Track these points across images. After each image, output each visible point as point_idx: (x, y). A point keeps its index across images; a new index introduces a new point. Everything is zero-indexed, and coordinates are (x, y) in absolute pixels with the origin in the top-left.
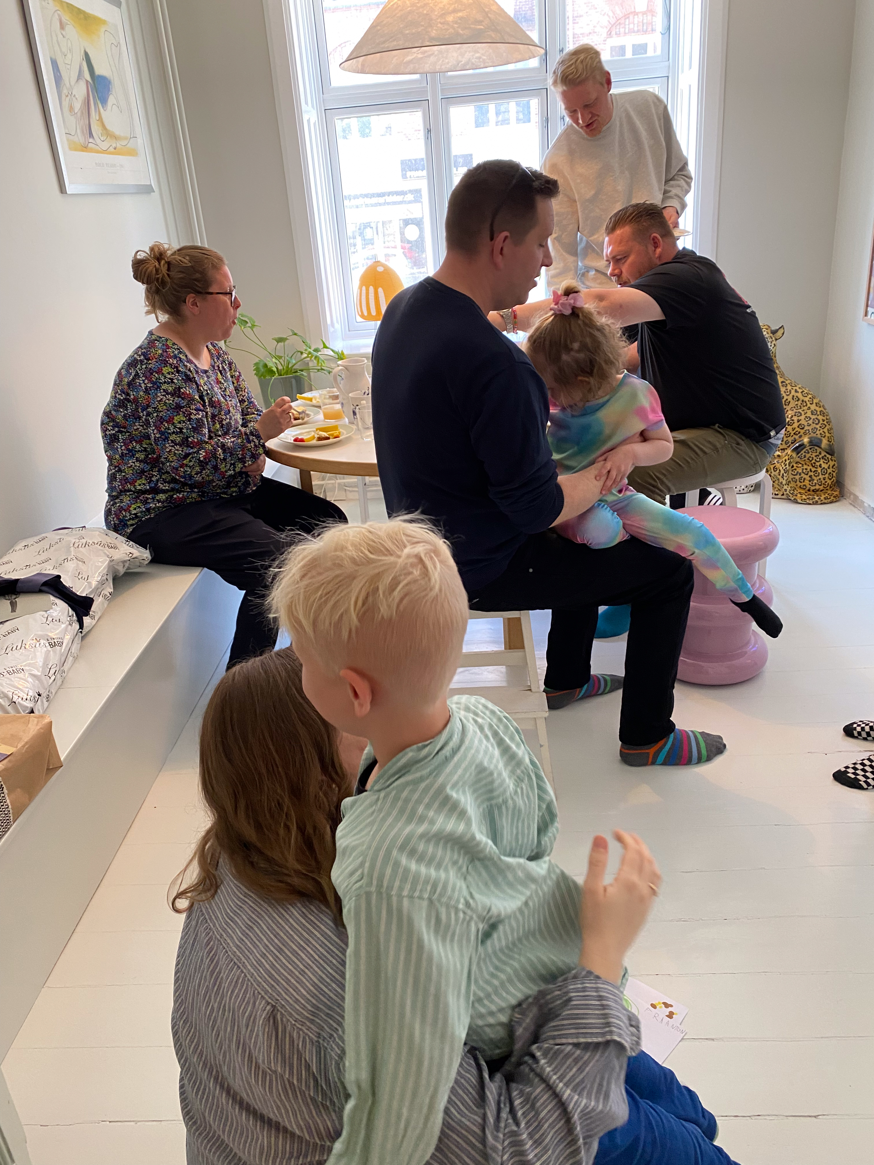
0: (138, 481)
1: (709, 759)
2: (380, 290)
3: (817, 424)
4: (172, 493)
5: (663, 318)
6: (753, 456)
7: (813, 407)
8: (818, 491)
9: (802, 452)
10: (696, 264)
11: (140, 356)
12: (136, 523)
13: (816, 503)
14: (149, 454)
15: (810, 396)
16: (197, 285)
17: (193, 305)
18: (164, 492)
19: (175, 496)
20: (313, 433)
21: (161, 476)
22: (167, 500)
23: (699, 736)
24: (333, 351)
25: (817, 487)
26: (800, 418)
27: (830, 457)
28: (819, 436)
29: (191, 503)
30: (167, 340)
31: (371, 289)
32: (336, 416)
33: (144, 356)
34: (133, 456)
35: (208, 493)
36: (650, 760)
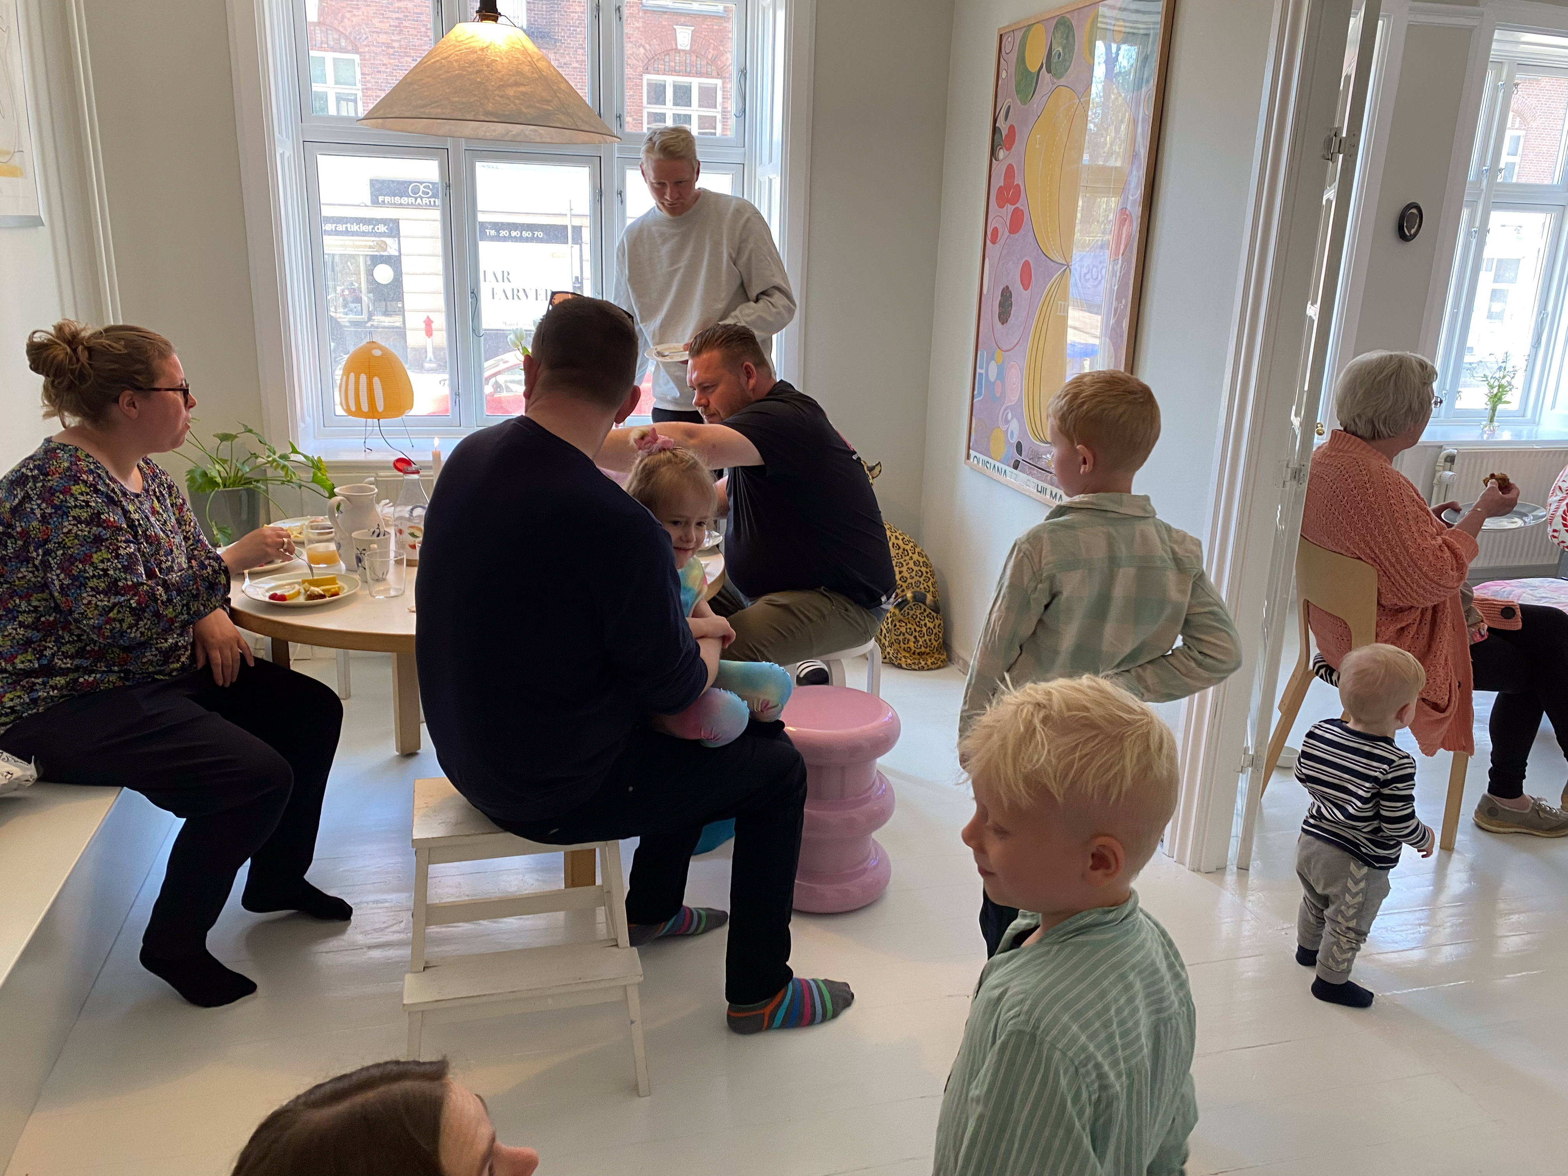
0: (20, 657)
1: (835, 1015)
2: (376, 381)
3: (920, 577)
4: (76, 675)
5: (763, 463)
6: (861, 623)
7: (916, 557)
8: (924, 653)
9: (906, 608)
10: (798, 403)
11: (31, 470)
12: (14, 720)
13: (922, 669)
14: (42, 616)
15: (912, 544)
16: (137, 380)
17: (128, 405)
18: (63, 672)
19: (81, 680)
20: (297, 587)
21: (59, 649)
22: (67, 687)
23: (823, 986)
24: (305, 456)
25: (923, 649)
26: (902, 569)
27: (935, 615)
28: (923, 590)
29: (108, 690)
30: (77, 449)
31: (363, 378)
32: (329, 560)
33: (38, 470)
34: (15, 619)
35: (134, 674)
36: (766, 1024)
